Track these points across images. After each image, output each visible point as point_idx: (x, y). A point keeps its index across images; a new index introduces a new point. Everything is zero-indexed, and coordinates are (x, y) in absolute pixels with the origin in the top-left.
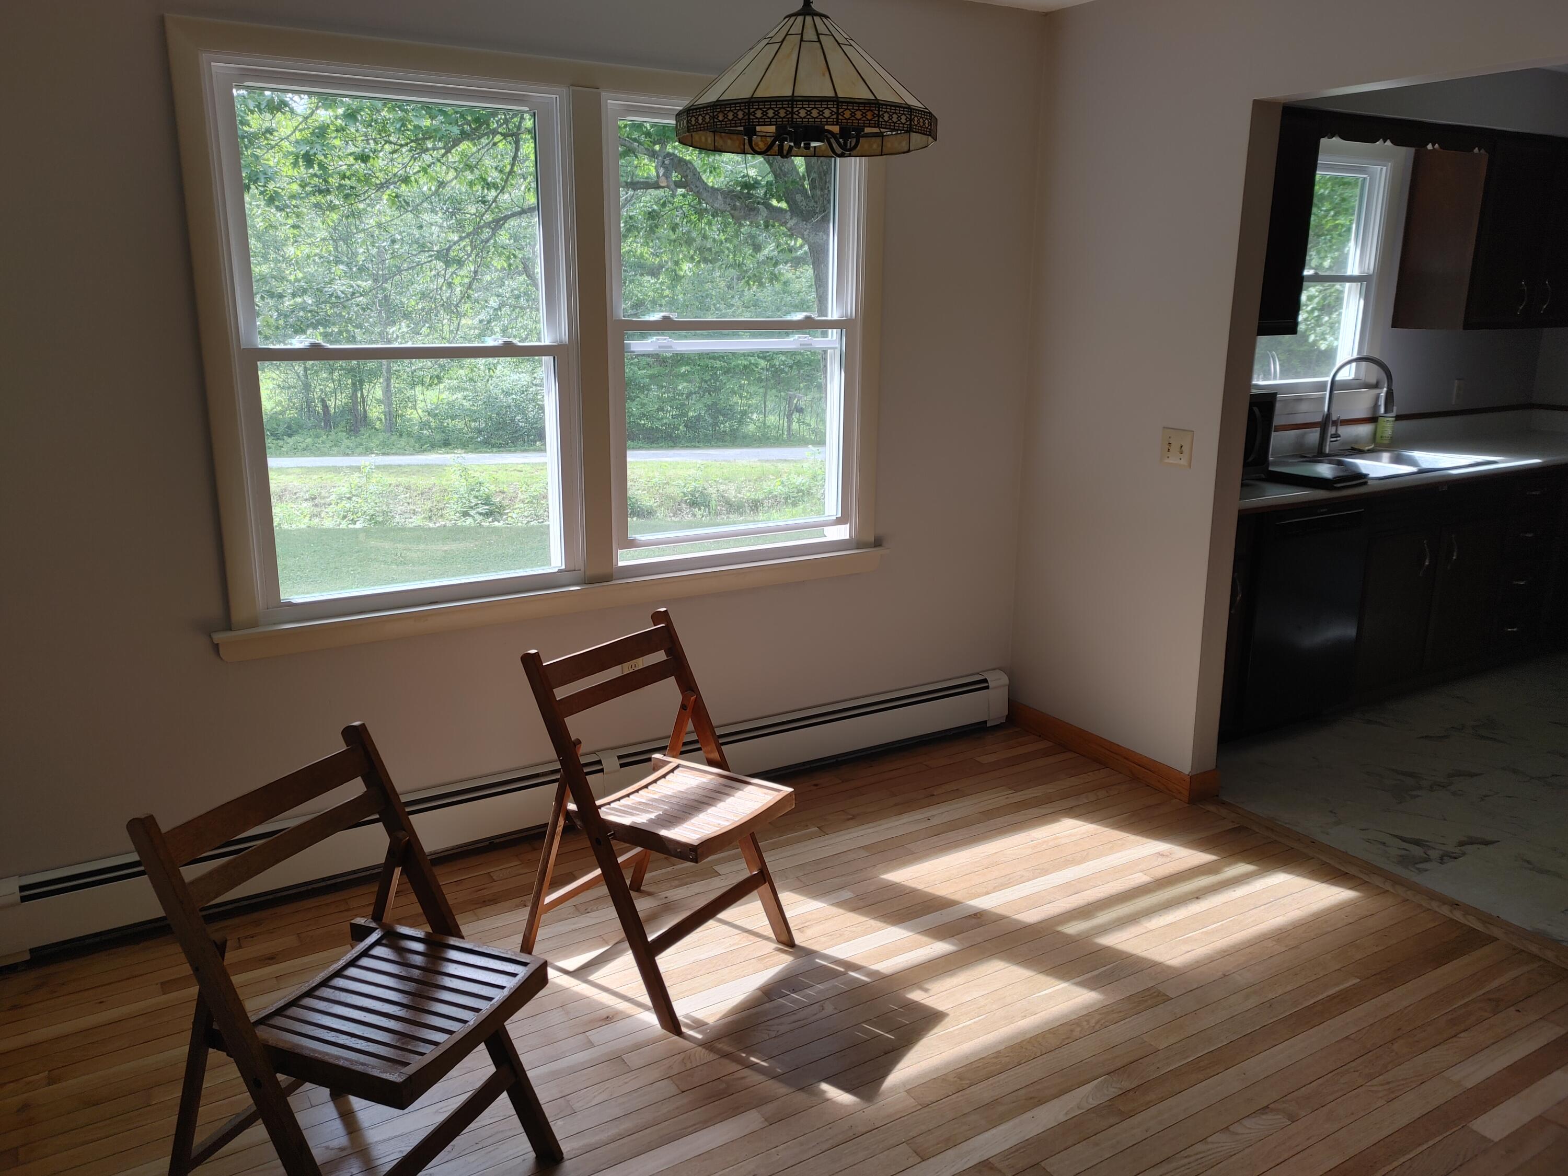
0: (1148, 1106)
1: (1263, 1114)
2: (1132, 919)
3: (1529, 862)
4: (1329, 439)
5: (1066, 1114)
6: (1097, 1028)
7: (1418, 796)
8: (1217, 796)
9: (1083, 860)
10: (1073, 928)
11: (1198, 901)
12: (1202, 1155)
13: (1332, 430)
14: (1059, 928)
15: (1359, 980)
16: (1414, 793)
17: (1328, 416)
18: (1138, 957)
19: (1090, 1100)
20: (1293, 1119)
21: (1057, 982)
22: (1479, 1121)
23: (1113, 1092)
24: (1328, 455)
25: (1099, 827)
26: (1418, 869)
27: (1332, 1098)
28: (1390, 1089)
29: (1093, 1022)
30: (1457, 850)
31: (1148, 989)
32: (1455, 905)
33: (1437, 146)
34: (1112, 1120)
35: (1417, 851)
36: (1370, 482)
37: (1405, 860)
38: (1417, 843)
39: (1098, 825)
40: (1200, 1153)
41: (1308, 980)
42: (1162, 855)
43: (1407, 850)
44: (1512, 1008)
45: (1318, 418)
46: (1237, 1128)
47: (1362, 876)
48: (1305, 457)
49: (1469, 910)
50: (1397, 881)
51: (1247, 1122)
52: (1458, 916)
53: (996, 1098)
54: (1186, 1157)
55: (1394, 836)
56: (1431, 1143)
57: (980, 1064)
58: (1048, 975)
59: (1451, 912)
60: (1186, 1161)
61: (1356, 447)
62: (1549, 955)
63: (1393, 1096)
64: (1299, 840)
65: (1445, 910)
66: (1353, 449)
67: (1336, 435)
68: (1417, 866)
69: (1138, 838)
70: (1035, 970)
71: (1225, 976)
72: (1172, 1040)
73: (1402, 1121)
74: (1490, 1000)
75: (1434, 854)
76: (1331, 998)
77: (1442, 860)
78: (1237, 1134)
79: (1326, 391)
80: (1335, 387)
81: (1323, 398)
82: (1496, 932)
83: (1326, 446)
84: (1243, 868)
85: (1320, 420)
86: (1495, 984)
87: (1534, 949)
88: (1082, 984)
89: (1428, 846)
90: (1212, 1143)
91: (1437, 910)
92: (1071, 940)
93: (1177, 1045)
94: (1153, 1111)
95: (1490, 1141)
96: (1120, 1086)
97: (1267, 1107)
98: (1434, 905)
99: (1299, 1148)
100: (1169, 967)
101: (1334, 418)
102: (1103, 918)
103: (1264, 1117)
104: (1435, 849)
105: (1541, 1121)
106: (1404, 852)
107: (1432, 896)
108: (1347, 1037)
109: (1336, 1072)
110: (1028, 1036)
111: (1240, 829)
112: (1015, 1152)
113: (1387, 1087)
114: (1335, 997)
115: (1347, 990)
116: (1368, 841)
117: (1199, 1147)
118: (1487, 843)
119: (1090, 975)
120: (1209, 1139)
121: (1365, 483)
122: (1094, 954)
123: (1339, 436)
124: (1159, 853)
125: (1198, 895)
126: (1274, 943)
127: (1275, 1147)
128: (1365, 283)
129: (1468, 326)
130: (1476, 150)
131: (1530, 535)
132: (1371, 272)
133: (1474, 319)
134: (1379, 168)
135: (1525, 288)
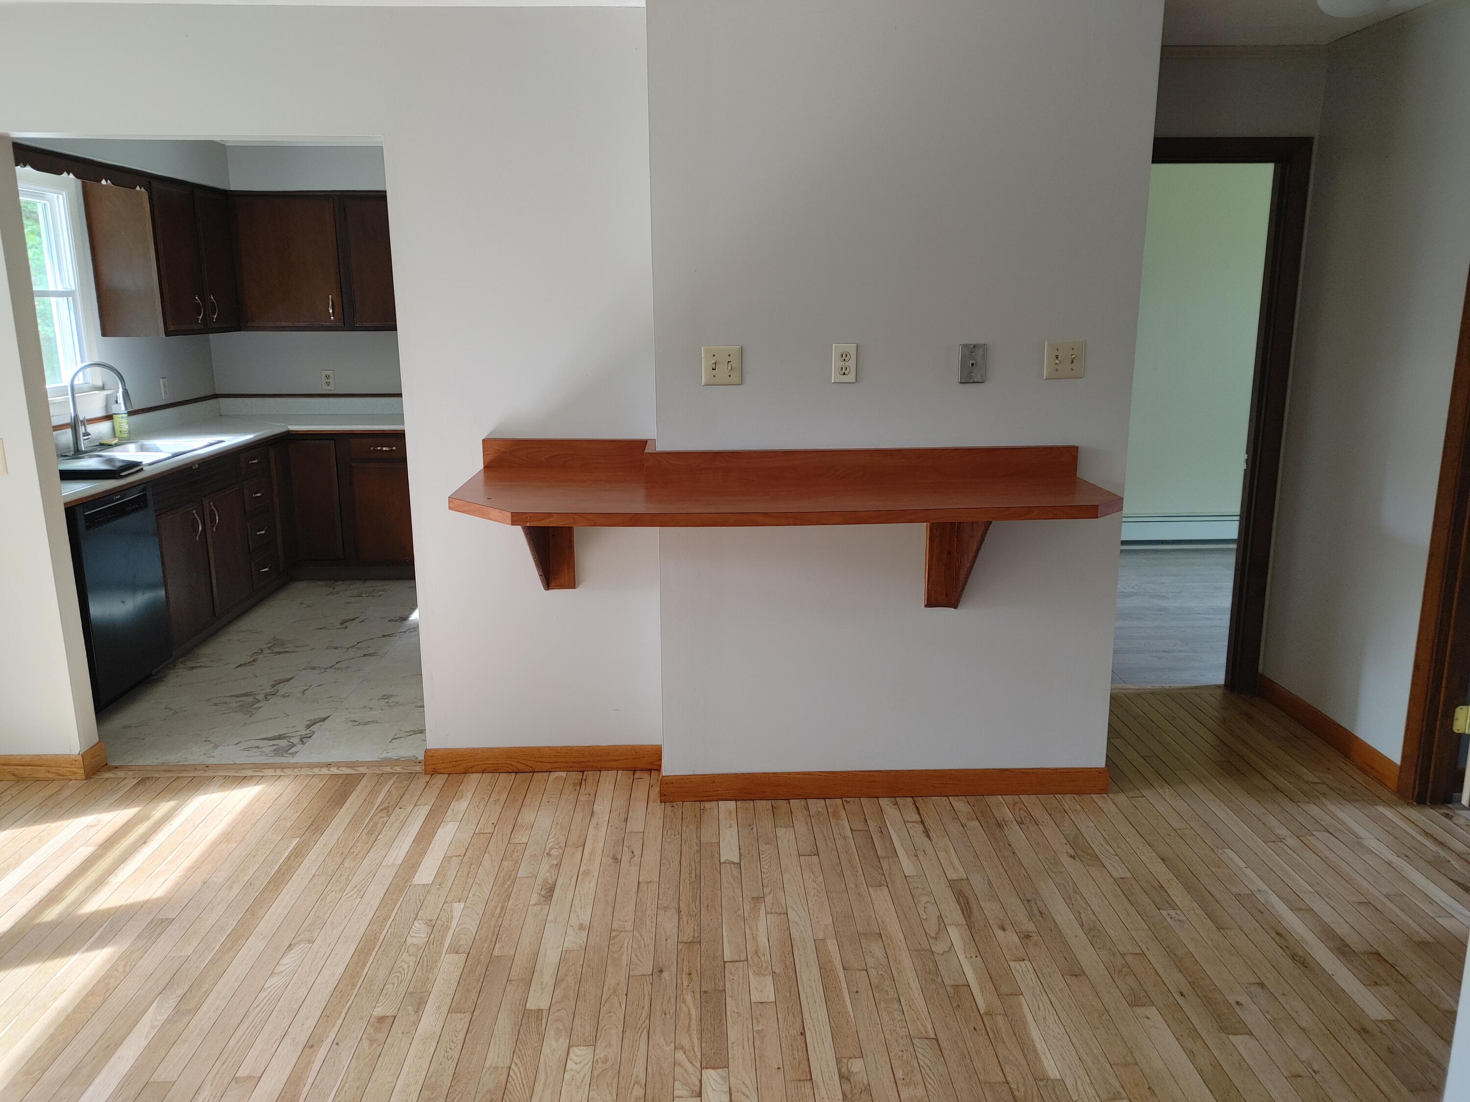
0: (207, 994)
1: (291, 950)
2: (100, 882)
3: (354, 721)
4: (82, 438)
5: (146, 1037)
6: (127, 970)
7: (260, 708)
8: (107, 764)
9: (18, 863)
10: (52, 914)
11: (147, 844)
12: (267, 999)
13: (82, 430)
14: (38, 921)
15: (298, 839)
16: (256, 706)
17: (76, 417)
18: (126, 906)
19: (159, 1018)
20: (311, 941)
21: (65, 960)
22: (416, 878)
23: (172, 1002)
24: (85, 452)
25: (13, 831)
26: (290, 754)
27: (328, 915)
28: (358, 890)
29: (121, 969)
30: (308, 732)
31: (151, 922)
32: (329, 765)
33: (109, 181)
34: (186, 1020)
35: (283, 743)
36: (145, 468)
37: (279, 752)
38: (280, 737)
39: (12, 829)
40: (265, 998)
41: (265, 856)
42: (91, 826)
43: (276, 745)
44: (397, 808)
45: (68, 420)
46: (279, 969)
47: (258, 774)
48: (66, 456)
49: (338, 765)
50: (283, 767)
51: (283, 961)
52: (334, 771)
53: (74, 1067)
54: (257, 1006)
55: (261, 739)
56: (398, 905)
57: (41, 1054)
58: (54, 958)
59: (329, 770)
60: (259, 1008)
61: (104, 442)
62: (398, 769)
63: (362, 893)
64: (196, 769)
65: (324, 771)
66: (101, 445)
67: (87, 434)
68: (289, 752)
69: (60, 823)
70: (38, 962)
71: (204, 883)
72: (194, 944)
73: (376, 903)
74: (382, 810)
75: (296, 740)
76: (288, 858)
77: (302, 741)
78: (282, 972)
79: (68, 395)
80: (76, 391)
81: (67, 401)
82: (362, 770)
83: (81, 444)
84: (164, 807)
85: (69, 421)
86: (379, 800)
87: (388, 770)
88: (91, 948)
89: (288, 737)
90: (269, 987)
91: (320, 773)
92: (54, 925)
93: (201, 945)
94: (213, 994)
95: (428, 885)
96: (176, 995)
97: (291, 945)
98: (316, 771)
99: (327, 955)
100: (157, 900)
101: (81, 418)
102: (72, 895)
103: (292, 951)
104: (293, 737)
105: (447, 859)
106: (274, 747)
107: (311, 766)
108: (314, 876)
109: (320, 900)
110: (70, 1010)
111: (143, 781)
112: (121, 1088)
113: (355, 890)
114: (290, 856)
115: (295, 848)
116: (245, 750)
117: (262, 995)
118: (324, 720)
119: (92, 940)
120: (266, 987)
121: (142, 469)
122: (85, 923)
123: (89, 434)
124: (87, 826)
125: (144, 840)
126: (226, 844)
127: (312, 964)
128: (71, 298)
129: (168, 333)
130: (138, 188)
131: (259, 495)
132: (73, 288)
133: (172, 328)
134: (55, 195)
135: (199, 301)
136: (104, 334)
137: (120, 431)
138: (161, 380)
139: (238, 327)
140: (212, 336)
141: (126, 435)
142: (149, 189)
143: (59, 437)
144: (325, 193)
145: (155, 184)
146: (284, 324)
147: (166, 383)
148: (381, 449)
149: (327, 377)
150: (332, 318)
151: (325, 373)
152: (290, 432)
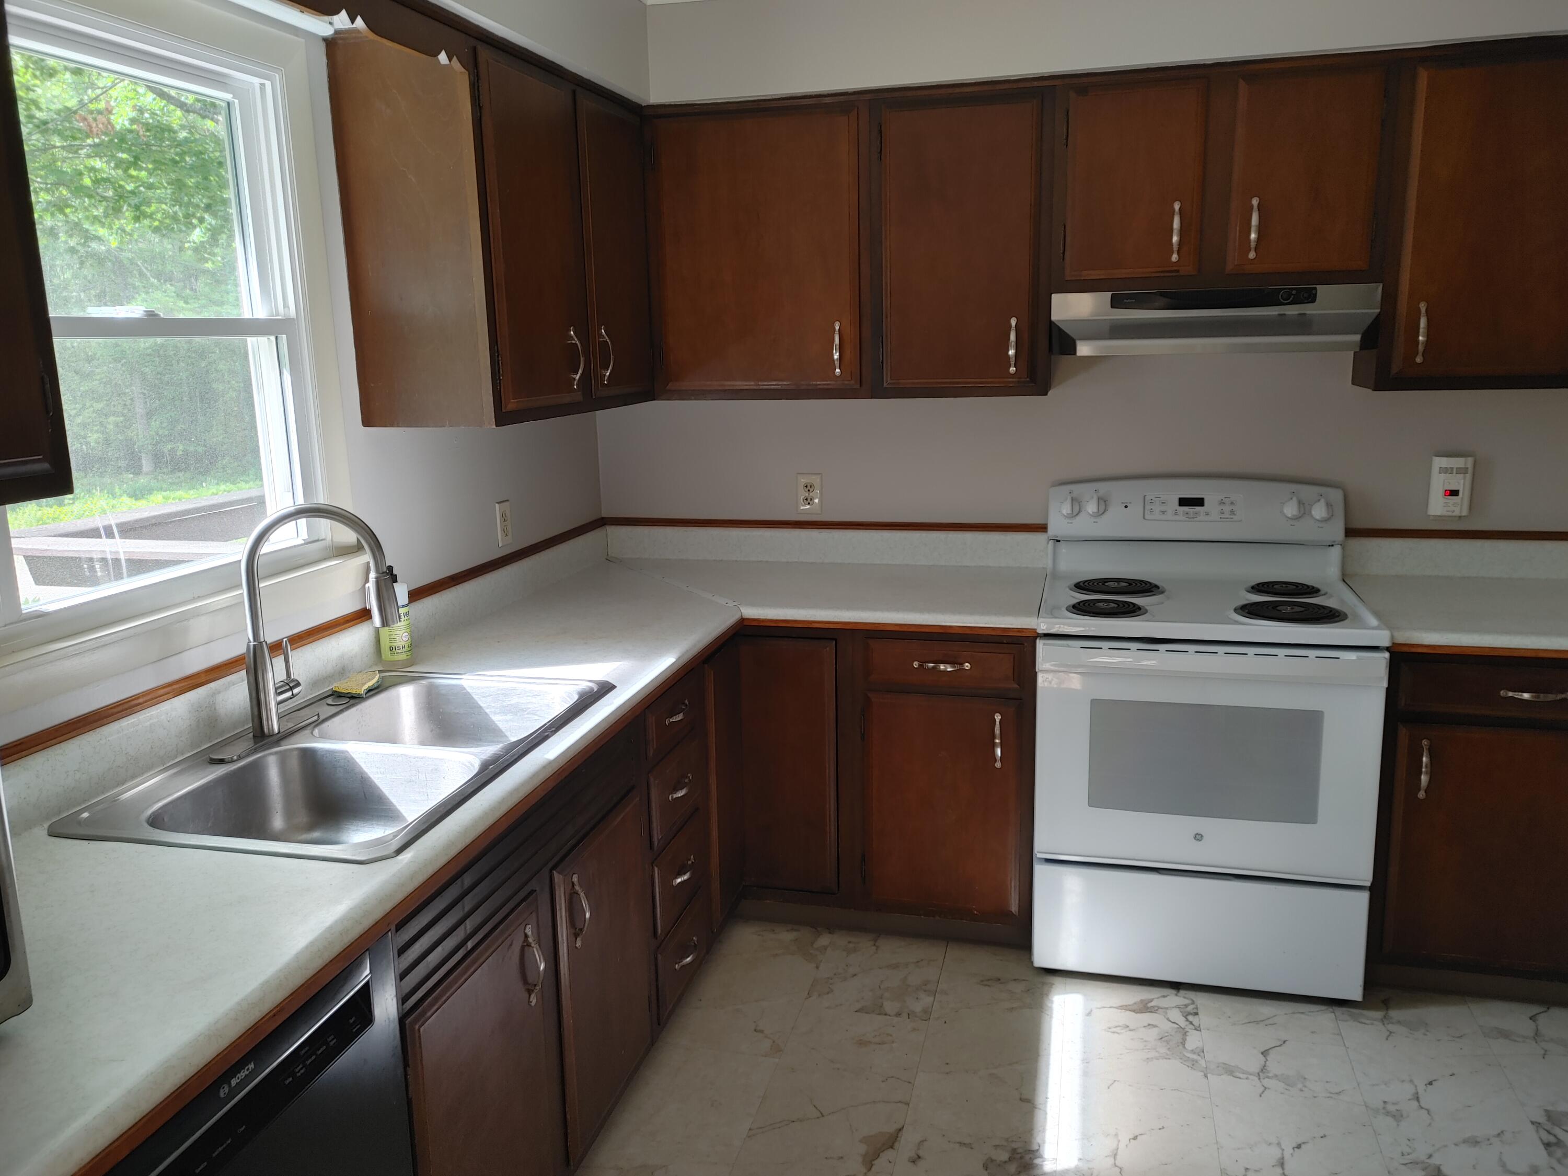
4: (272, 691)
13: (275, 666)
33: (359, 22)
61: (342, 687)
66: (338, 695)
67: (288, 676)
83: (268, 716)
123: (296, 677)
128: (284, 336)
129: (503, 418)
130: (443, 57)
131: (680, 794)
132: (292, 312)
133: (511, 405)
134: (256, 81)
135: (576, 341)
136: (368, 420)
137: (391, 648)
138: (497, 504)
139: (648, 395)
140: (600, 415)
141: (403, 657)
142: (473, 66)
143: (219, 698)
144: (842, 98)
145: (484, 54)
146: (740, 384)
147: (508, 513)
148: (933, 667)
149: (809, 487)
150: (838, 370)
151: (803, 480)
152: (746, 623)
